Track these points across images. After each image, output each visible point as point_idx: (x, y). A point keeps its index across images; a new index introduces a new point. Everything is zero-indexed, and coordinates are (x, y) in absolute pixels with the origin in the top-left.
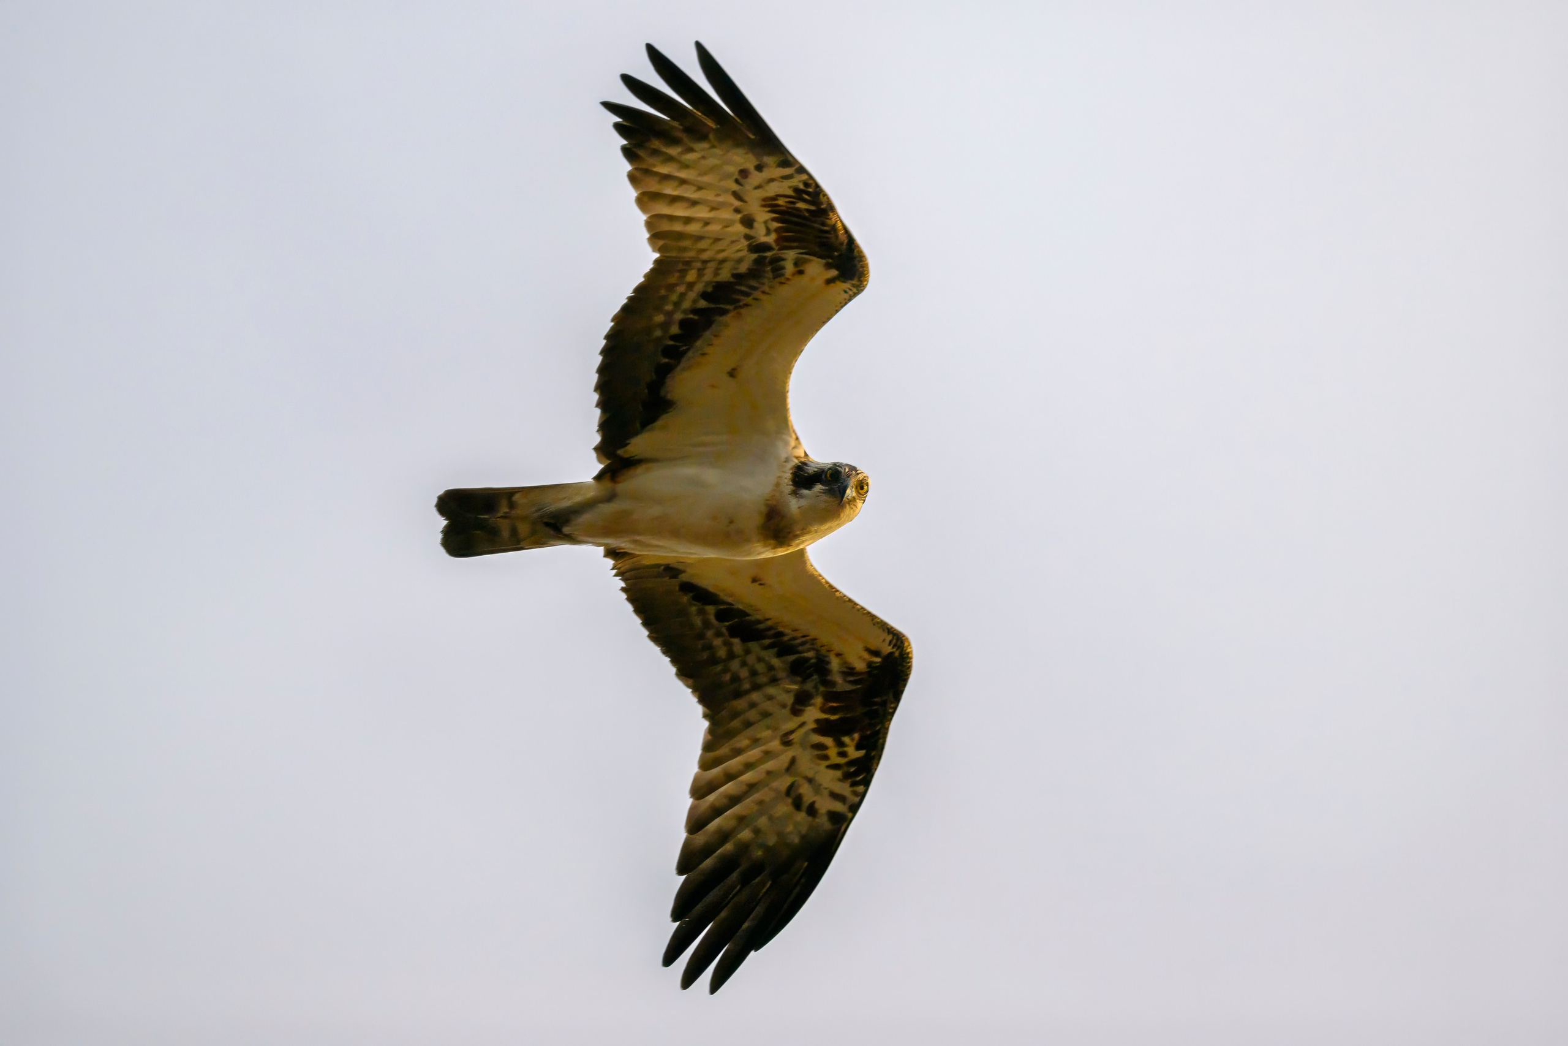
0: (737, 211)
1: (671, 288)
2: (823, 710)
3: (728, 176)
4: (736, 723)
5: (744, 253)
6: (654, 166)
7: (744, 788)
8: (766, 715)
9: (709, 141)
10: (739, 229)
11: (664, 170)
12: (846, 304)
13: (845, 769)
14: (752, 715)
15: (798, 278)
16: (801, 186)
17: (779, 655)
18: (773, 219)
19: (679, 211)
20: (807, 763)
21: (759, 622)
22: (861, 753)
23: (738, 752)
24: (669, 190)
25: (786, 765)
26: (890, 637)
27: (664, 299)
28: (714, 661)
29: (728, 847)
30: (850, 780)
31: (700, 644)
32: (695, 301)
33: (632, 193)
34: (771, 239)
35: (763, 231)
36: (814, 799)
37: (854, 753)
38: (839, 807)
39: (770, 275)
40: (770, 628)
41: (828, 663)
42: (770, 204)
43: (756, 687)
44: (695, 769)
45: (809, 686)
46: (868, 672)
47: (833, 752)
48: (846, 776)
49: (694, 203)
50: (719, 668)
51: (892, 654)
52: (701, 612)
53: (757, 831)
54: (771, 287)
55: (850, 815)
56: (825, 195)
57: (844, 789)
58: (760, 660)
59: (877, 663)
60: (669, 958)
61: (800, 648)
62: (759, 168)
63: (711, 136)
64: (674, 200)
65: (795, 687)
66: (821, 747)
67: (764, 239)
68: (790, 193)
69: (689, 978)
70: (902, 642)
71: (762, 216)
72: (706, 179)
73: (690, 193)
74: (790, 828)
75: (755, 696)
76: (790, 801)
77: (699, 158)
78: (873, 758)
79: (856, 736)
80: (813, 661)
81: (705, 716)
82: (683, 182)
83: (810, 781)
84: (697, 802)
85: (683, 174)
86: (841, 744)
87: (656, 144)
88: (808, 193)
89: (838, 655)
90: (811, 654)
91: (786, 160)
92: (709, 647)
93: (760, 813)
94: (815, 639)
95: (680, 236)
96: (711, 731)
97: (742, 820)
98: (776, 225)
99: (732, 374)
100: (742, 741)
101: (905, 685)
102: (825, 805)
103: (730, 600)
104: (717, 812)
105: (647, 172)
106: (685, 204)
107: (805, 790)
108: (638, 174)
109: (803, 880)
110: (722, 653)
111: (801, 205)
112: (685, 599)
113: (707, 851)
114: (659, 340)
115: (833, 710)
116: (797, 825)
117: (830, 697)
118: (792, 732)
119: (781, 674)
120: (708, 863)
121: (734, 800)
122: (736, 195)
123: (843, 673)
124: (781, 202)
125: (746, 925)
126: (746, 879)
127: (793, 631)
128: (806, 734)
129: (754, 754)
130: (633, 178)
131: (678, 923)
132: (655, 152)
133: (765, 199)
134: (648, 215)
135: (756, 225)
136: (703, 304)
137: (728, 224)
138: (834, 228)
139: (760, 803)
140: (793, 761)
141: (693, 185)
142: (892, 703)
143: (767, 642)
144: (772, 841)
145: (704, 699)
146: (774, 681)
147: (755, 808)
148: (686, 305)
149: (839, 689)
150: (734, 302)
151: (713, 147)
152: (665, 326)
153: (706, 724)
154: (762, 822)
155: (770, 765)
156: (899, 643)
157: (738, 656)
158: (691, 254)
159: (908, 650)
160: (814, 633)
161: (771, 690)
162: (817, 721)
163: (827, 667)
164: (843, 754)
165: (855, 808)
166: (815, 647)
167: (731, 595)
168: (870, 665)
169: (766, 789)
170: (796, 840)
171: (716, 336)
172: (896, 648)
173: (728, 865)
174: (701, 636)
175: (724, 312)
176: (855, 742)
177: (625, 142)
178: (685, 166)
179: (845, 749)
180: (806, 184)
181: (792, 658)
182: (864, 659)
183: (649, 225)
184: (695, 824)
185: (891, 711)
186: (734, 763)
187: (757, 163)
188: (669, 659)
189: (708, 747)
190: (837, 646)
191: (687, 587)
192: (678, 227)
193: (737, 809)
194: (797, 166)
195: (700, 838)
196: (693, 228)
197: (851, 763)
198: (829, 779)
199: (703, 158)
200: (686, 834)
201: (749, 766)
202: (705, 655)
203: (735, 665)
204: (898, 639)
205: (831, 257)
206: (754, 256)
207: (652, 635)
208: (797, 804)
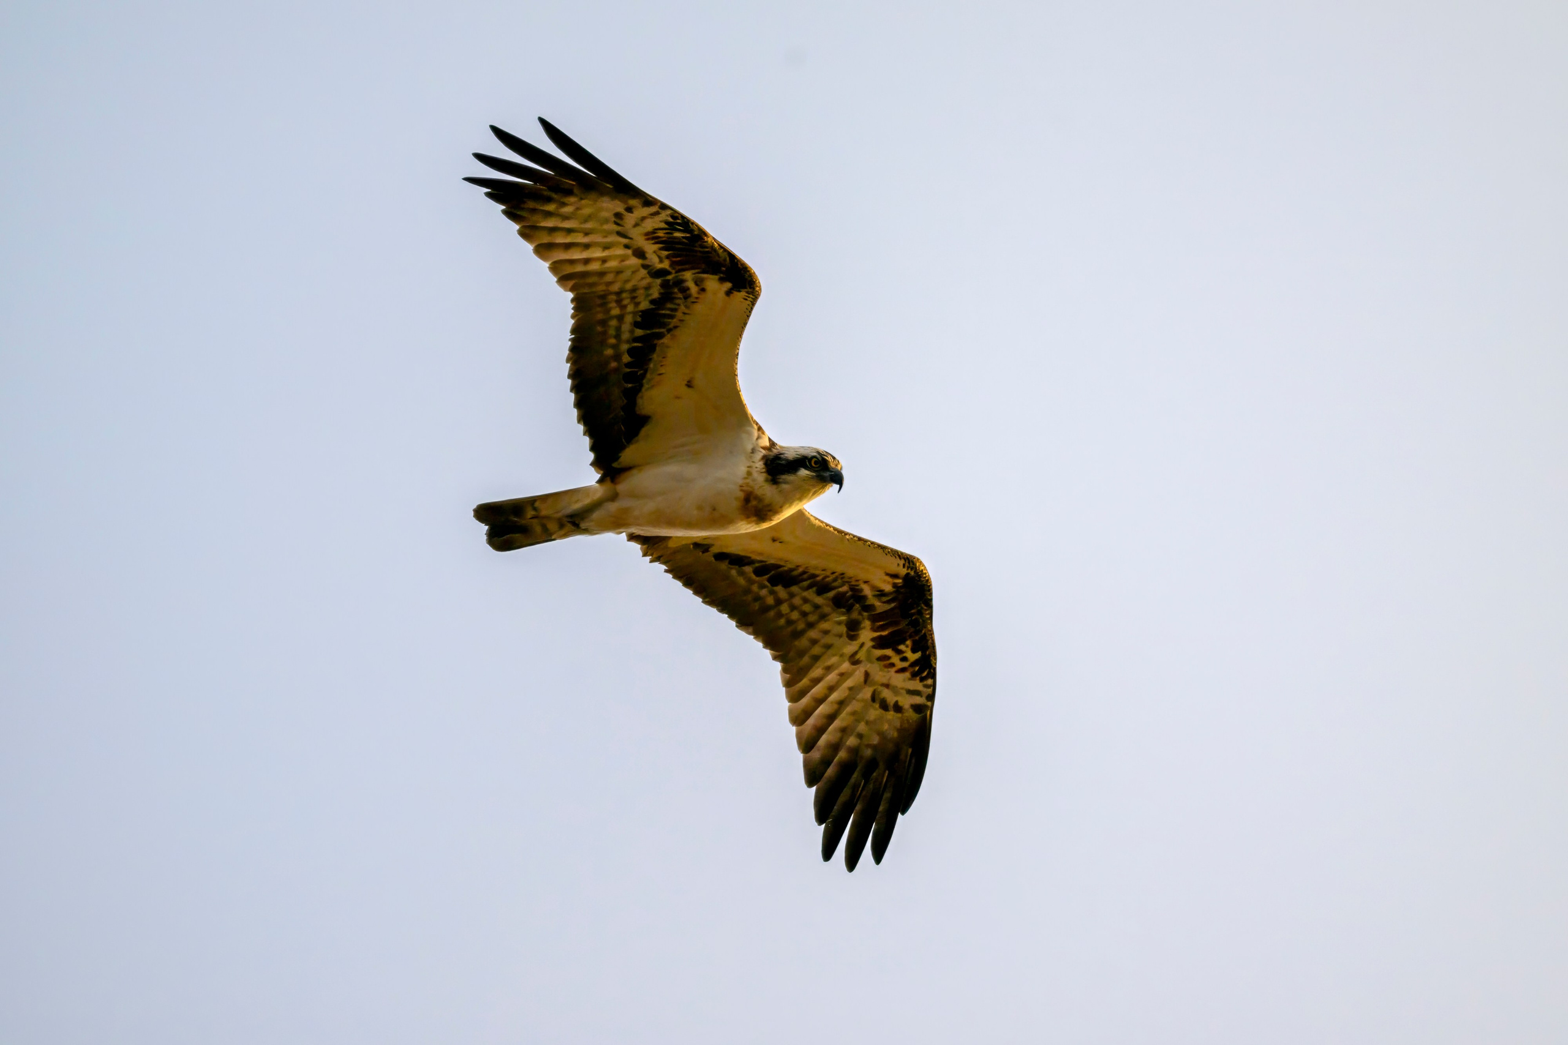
0: (627, 247)
1: (604, 323)
2: (874, 630)
3: (607, 221)
4: (806, 659)
5: (649, 280)
6: (538, 222)
7: (836, 706)
8: (828, 647)
9: (576, 195)
10: (634, 261)
11: (550, 223)
12: (752, 309)
13: (911, 670)
14: (816, 650)
15: (702, 296)
16: (671, 220)
17: (820, 593)
18: (661, 249)
19: (576, 255)
20: (880, 675)
21: (792, 570)
22: (918, 655)
23: (816, 681)
24: (560, 239)
25: (862, 679)
26: (902, 562)
27: (605, 333)
28: (766, 609)
29: (842, 755)
30: (918, 678)
31: (749, 598)
32: (632, 332)
33: (529, 247)
34: (666, 265)
35: (656, 260)
36: (896, 699)
37: (913, 657)
38: (918, 700)
39: (680, 295)
40: (804, 573)
41: (861, 590)
42: (651, 236)
43: (811, 625)
44: (786, 704)
45: (855, 615)
46: (894, 592)
47: (895, 659)
48: (914, 675)
49: (587, 246)
50: (772, 613)
51: (908, 574)
52: (742, 574)
53: (860, 736)
54: (687, 307)
55: (929, 704)
56: (693, 223)
57: (916, 685)
58: (806, 601)
59: (900, 583)
60: (828, 853)
61: (835, 584)
62: (629, 210)
63: (576, 191)
64: (568, 246)
65: (843, 618)
66: (886, 658)
67: (660, 266)
68: (663, 225)
69: (852, 862)
70: (914, 563)
71: (650, 248)
72: (589, 225)
73: (580, 239)
74: (886, 727)
75: (813, 634)
76: (877, 706)
77: (575, 210)
78: (929, 656)
79: (909, 642)
80: (850, 593)
81: (775, 658)
82: (569, 231)
83: (887, 686)
84: (801, 727)
85: (567, 225)
86: (899, 652)
87: (531, 204)
88: (679, 224)
89: (866, 582)
90: (845, 588)
91: (648, 201)
92: (757, 598)
93: (858, 721)
94: (843, 574)
95: (584, 275)
96: (785, 670)
97: (844, 731)
98: (666, 253)
99: (689, 385)
100: (816, 672)
101: (931, 594)
102: (906, 701)
103: (759, 558)
104: (820, 730)
105: (534, 228)
106: (579, 249)
107: (886, 694)
108: (527, 231)
109: (913, 761)
110: (770, 601)
111: (677, 234)
112: (723, 566)
113: (826, 762)
114: (616, 370)
115: (882, 628)
116: (890, 723)
117: (874, 619)
118: (856, 653)
119: (827, 610)
120: (830, 771)
121: (831, 718)
122: (620, 234)
123: (874, 596)
124: (661, 234)
125: (881, 808)
126: (866, 775)
127: (824, 570)
128: (868, 652)
129: (832, 677)
130: (525, 234)
131: (824, 825)
132: (534, 211)
133: (647, 234)
134: (550, 262)
135: (647, 255)
136: (639, 332)
137: (623, 259)
138: (712, 247)
139: (854, 713)
140: (867, 675)
141: (579, 232)
142: (926, 610)
143: (805, 584)
144: (875, 740)
145: (769, 643)
146: (823, 617)
147: (852, 718)
148: (626, 336)
149: (879, 610)
150: (663, 325)
151: (582, 199)
152: (617, 357)
153: (778, 666)
154: (862, 727)
155: (849, 683)
156: (911, 565)
157: (786, 601)
158: (601, 288)
159: (922, 568)
160: (839, 569)
161: (824, 625)
162: (873, 640)
163: (862, 594)
164: (904, 659)
165: (931, 697)
166: (845, 580)
167: (761, 554)
168: (895, 585)
169: (854, 702)
170: (896, 734)
171: (664, 358)
172: (910, 569)
173: (847, 769)
174: (747, 591)
175: (660, 336)
176: (910, 647)
177: (503, 207)
178: (566, 218)
179: (905, 655)
180: (672, 217)
181: (831, 594)
182: (889, 582)
183: (554, 268)
184: (807, 745)
185: (928, 616)
186: (818, 690)
187: (626, 206)
188: (727, 615)
189: (788, 684)
190: (863, 576)
191: (721, 556)
192: (580, 268)
193: (837, 724)
194: (659, 204)
195: (816, 754)
196: (594, 267)
197: (913, 664)
198: (901, 681)
199: (578, 209)
200: (802, 755)
201: (831, 689)
202: (757, 606)
203: (784, 608)
204: (910, 561)
205: (722, 272)
206: (659, 281)
207: (707, 600)
208: (884, 706)
